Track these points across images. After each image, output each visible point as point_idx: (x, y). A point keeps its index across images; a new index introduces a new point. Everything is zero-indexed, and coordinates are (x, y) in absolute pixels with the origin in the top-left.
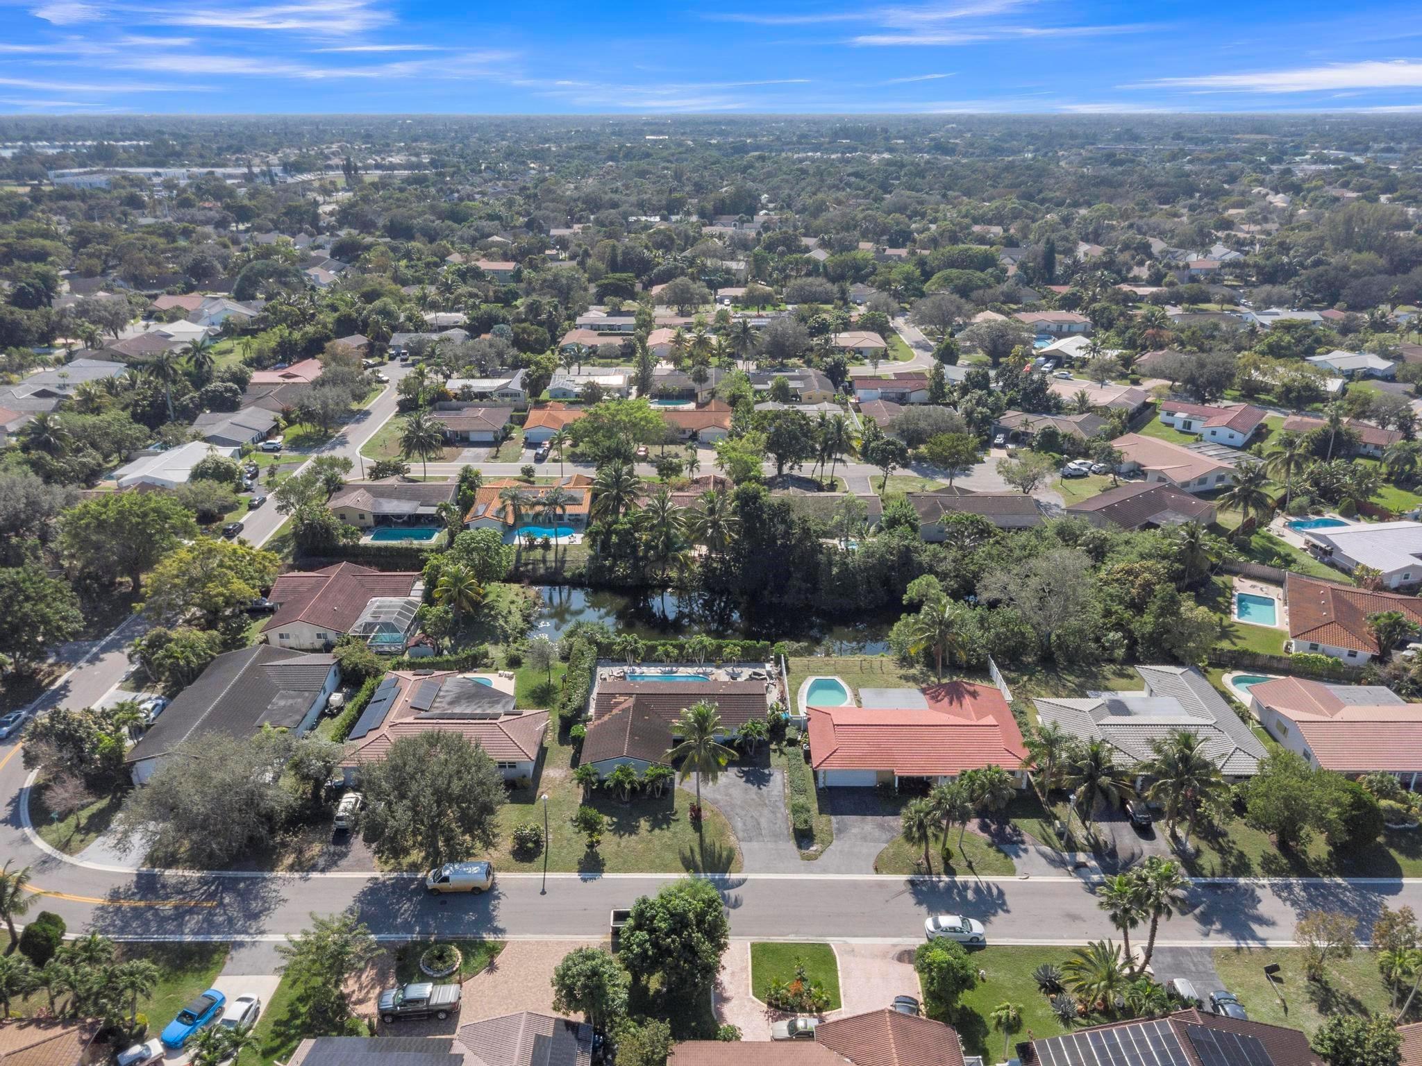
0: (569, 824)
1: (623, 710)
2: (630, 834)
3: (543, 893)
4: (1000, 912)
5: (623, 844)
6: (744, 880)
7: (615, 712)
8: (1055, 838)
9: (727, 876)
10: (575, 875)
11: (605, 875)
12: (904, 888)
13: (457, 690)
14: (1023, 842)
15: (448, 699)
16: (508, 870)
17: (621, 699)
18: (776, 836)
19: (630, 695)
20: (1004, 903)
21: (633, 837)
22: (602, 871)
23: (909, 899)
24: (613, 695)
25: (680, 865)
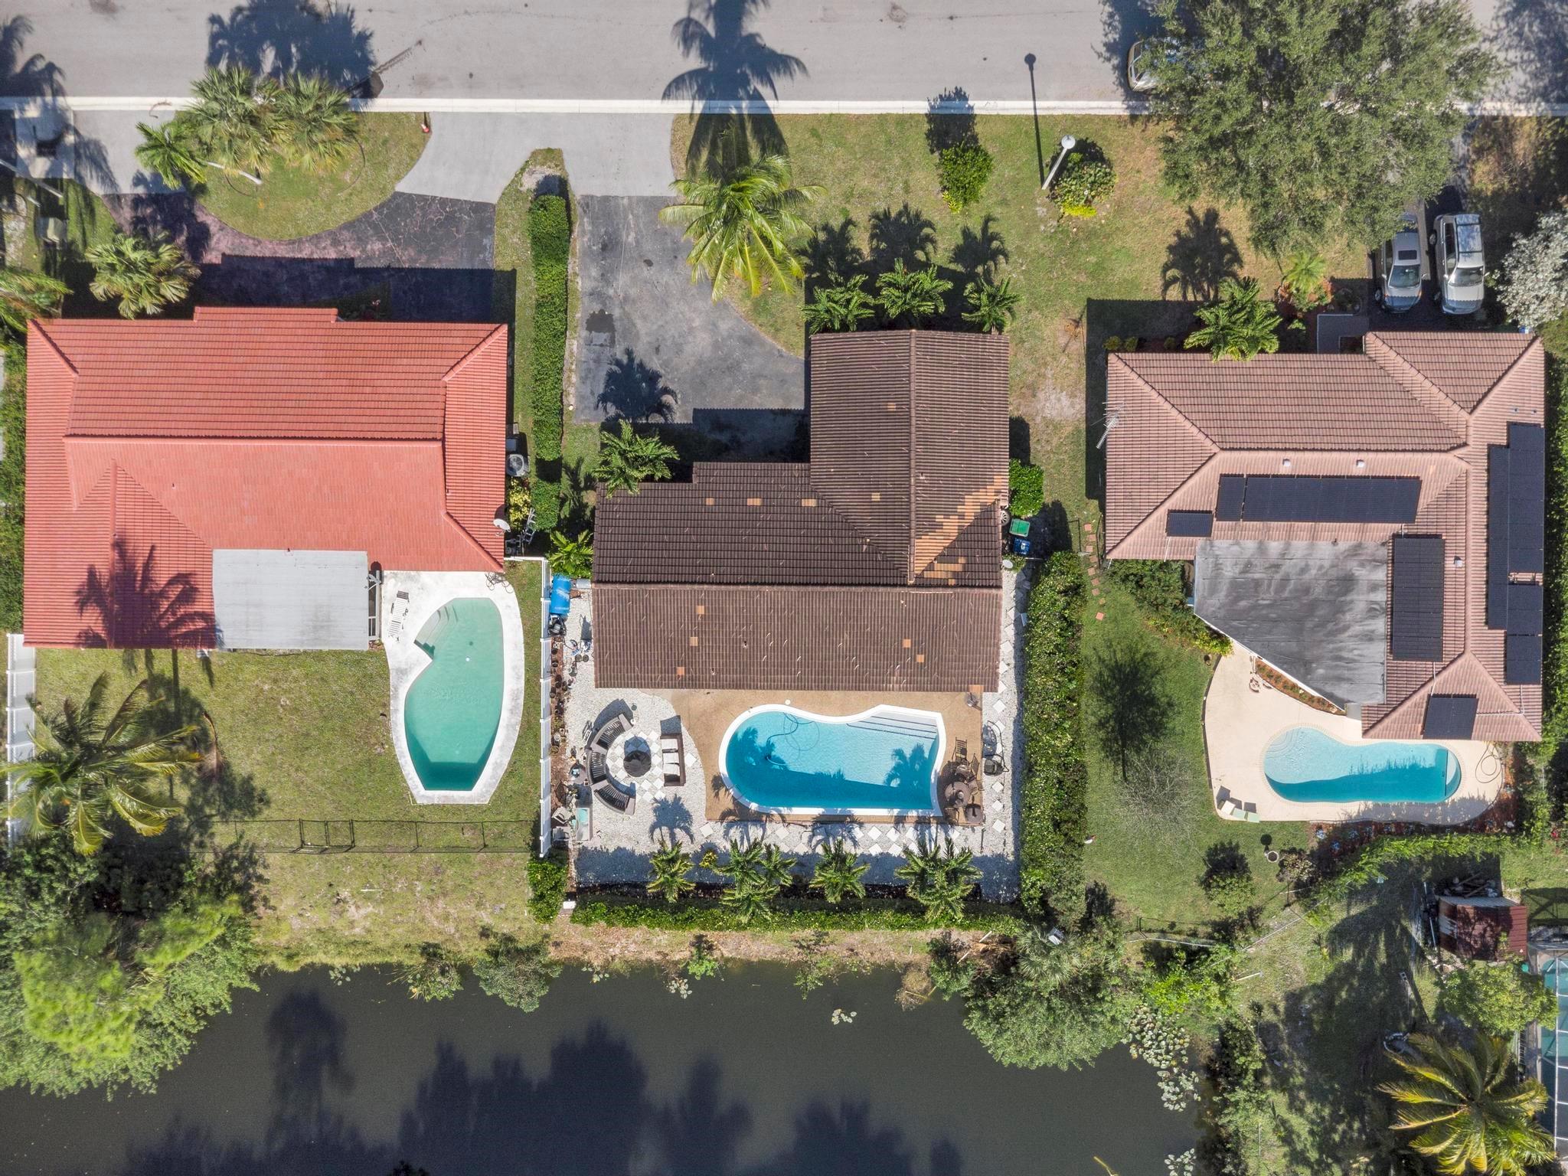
0: (1010, 247)
1: (935, 526)
2: (887, 214)
3: (1030, 60)
4: (226, 19)
5: (899, 187)
6: (666, 95)
7: (951, 527)
8: (72, 214)
9: (699, 107)
10: (980, 106)
11: (921, 107)
12: (384, 77)
13: (1349, 644)
14: (137, 202)
15: (1360, 600)
16: (1105, 120)
17: (942, 571)
18: (605, 208)
19: (922, 583)
20: (214, 38)
21: (881, 207)
22: (931, 118)
23: (380, 51)
24: (963, 582)
25: (786, 134)
